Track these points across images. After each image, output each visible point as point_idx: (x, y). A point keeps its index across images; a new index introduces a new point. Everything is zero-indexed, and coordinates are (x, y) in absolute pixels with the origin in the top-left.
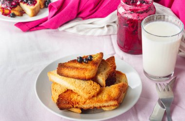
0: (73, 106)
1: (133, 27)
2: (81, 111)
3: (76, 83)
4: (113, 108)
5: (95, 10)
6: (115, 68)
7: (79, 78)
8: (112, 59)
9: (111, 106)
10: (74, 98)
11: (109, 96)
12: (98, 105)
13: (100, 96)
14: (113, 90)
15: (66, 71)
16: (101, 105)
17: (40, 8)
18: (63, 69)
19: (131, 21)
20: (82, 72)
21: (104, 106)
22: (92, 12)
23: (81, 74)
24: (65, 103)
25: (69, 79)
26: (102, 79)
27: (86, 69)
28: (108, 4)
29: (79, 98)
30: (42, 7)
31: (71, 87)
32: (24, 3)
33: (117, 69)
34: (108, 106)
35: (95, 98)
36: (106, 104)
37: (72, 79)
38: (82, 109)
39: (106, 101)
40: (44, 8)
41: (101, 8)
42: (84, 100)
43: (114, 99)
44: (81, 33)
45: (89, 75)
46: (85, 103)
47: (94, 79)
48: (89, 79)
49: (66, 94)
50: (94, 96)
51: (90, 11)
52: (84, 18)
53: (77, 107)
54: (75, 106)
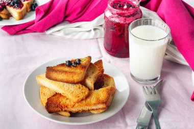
0: (62, 110)
1: (120, 30)
2: (69, 115)
3: (65, 86)
4: (101, 111)
5: (82, 13)
6: (103, 71)
7: (67, 82)
8: (100, 62)
9: (99, 109)
10: (63, 101)
11: (98, 99)
12: (86, 108)
13: (88, 100)
14: (101, 93)
15: (55, 75)
16: (90, 109)
17: (27, 11)
18: (51, 72)
19: (118, 24)
20: (71, 75)
21: (93, 110)
22: (79, 15)
23: (70, 78)
24: (53, 107)
25: (58, 82)
26: (90, 82)
27: (75, 73)
28: (95, 7)
29: (68, 102)
30: (29, 10)
31: (60, 91)
32: (11, 6)
33: (105, 73)
34: (97, 109)
35: (84, 102)
36: (94, 107)
37: (61, 83)
38: (70, 112)
39: (95, 104)
40: (30, 11)
41: (88, 12)
42: (72, 103)
43: (103, 103)
44: (68, 37)
45: (78, 78)
46: (73, 106)
47: (83, 82)
48: (77, 83)
49: (54, 98)
50: (82, 100)
51: (77, 15)
52: (71, 22)
53: (65, 111)
54: (63, 110)
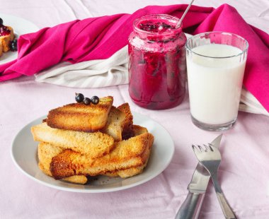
0: (75, 171)
2: (86, 179)
3: (77, 136)
4: (135, 171)
7: (81, 130)
9: (132, 167)
10: (76, 159)
11: (129, 152)
12: (112, 166)
13: (114, 154)
14: (134, 144)
15: (62, 120)
16: (117, 167)
20: (87, 118)
21: (122, 169)
23: (83, 122)
24: (60, 171)
25: (67, 132)
27: (93, 115)
29: (83, 159)
31: (70, 145)
34: (128, 168)
35: (108, 157)
36: (124, 165)
37: (71, 133)
38: (88, 176)
39: (126, 159)
42: (91, 161)
43: (137, 156)
45: (97, 123)
46: (92, 164)
47: (103, 130)
48: (96, 130)
49: (62, 155)
50: (105, 154)
53: (80, 174)
54: (77, 172)
